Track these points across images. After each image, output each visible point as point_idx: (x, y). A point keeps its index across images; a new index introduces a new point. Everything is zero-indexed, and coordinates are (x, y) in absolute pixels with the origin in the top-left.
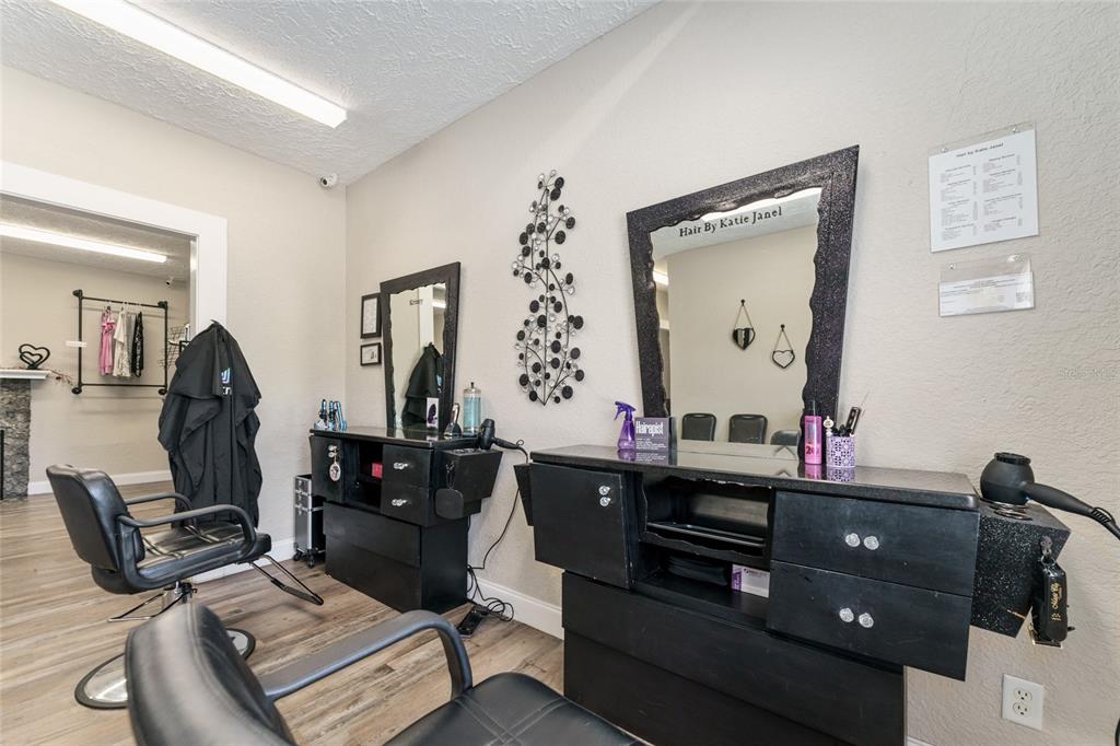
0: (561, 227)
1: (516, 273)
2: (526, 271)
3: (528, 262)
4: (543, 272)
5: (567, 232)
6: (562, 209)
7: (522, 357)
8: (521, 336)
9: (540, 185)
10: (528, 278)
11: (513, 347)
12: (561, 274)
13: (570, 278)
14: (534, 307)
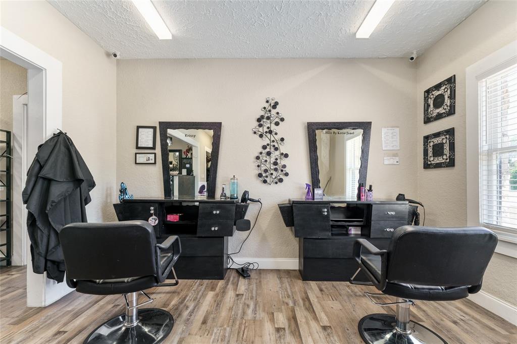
0: (277, 120)
1: (255, 133)
2: (260, 133)
3: (261, 129)
4: (268, 135)
5: (280, 122)
6: (278, 113)
7: (258, 166)
8: (258, 158)
9: (267, 102)
10: (261, 136)
11: (254, 162)
12: (278, 137)
13: (282, 140)
14: (264, 147)
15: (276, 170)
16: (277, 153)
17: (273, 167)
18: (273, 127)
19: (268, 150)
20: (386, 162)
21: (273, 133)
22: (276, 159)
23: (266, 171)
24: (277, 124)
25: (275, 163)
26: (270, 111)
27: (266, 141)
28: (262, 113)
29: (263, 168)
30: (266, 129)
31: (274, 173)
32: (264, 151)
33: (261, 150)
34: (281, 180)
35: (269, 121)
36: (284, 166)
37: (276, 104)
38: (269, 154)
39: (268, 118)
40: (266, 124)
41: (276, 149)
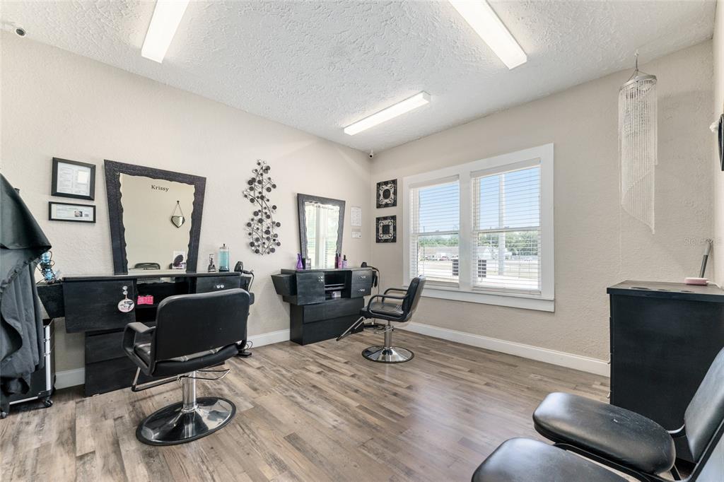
0: (269, 186)
1: (246, 196)
2: (251, 197)
3: (252, 193)
4: (259, 200)
5: (272, 189)
6: (269, 179)
7: (250, 234)
8: (249, 225)
9: (259, 164)
10: (252, 201)
11: (245, 229)
12: (270, 204)
13: (274, 207)
14: (256, 214)
15: (268, 239)
16: (269, 221)
17: (265, 236)
18: (265, 193)
19: (259, 217)
20: (354, 236)
21: (265, 199)
22: (268, 228)
23: (257, 240)
24: (269, 190)
25: (267, 232)
26: (262, 175)
27: (257, 207)
28: (254, 175)
29: (255, 236)
30: (257, 194)
31: (266, 241)
32: (257, 218)
33: (252, 216)
34: (273, 250)
35: (260, 186)
36: (276, 236)
37: (268, 169)
38: (261, 221)
39: (260, 182)
40: (258, 188)
41: (268, 217)
